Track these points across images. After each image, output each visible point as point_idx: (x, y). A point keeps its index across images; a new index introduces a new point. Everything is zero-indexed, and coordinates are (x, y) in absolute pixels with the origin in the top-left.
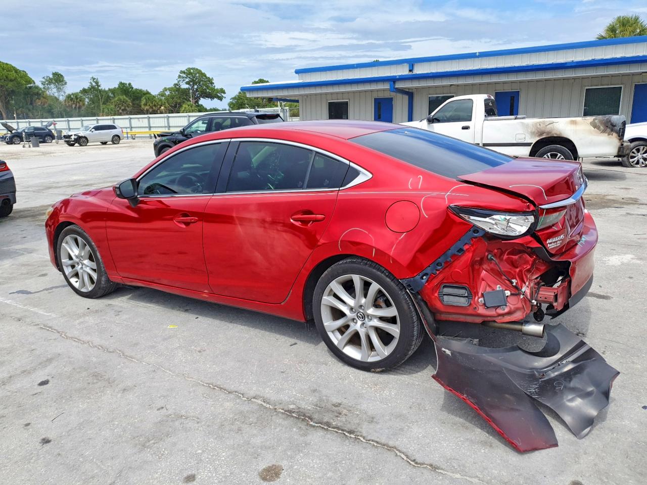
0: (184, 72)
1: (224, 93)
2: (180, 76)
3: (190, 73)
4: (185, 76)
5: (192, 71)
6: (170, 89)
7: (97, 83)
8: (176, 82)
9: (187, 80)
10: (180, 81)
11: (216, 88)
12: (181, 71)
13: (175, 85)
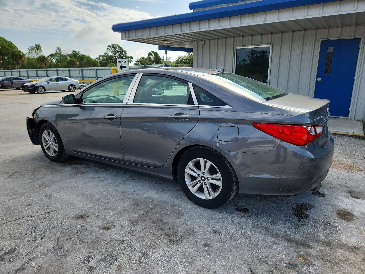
0: (110, 46)
1: (132, 58)
2: (108, 49)
3: (113, 47)
4: (110, 48)
5: (114, 46)
6: (102, 56)
7: (60, 50)
8: (106, 52)
9: (112, 51)
10: (108, 51)
11: (128, 56)
12: (108, 45)
13: (105, 53)
